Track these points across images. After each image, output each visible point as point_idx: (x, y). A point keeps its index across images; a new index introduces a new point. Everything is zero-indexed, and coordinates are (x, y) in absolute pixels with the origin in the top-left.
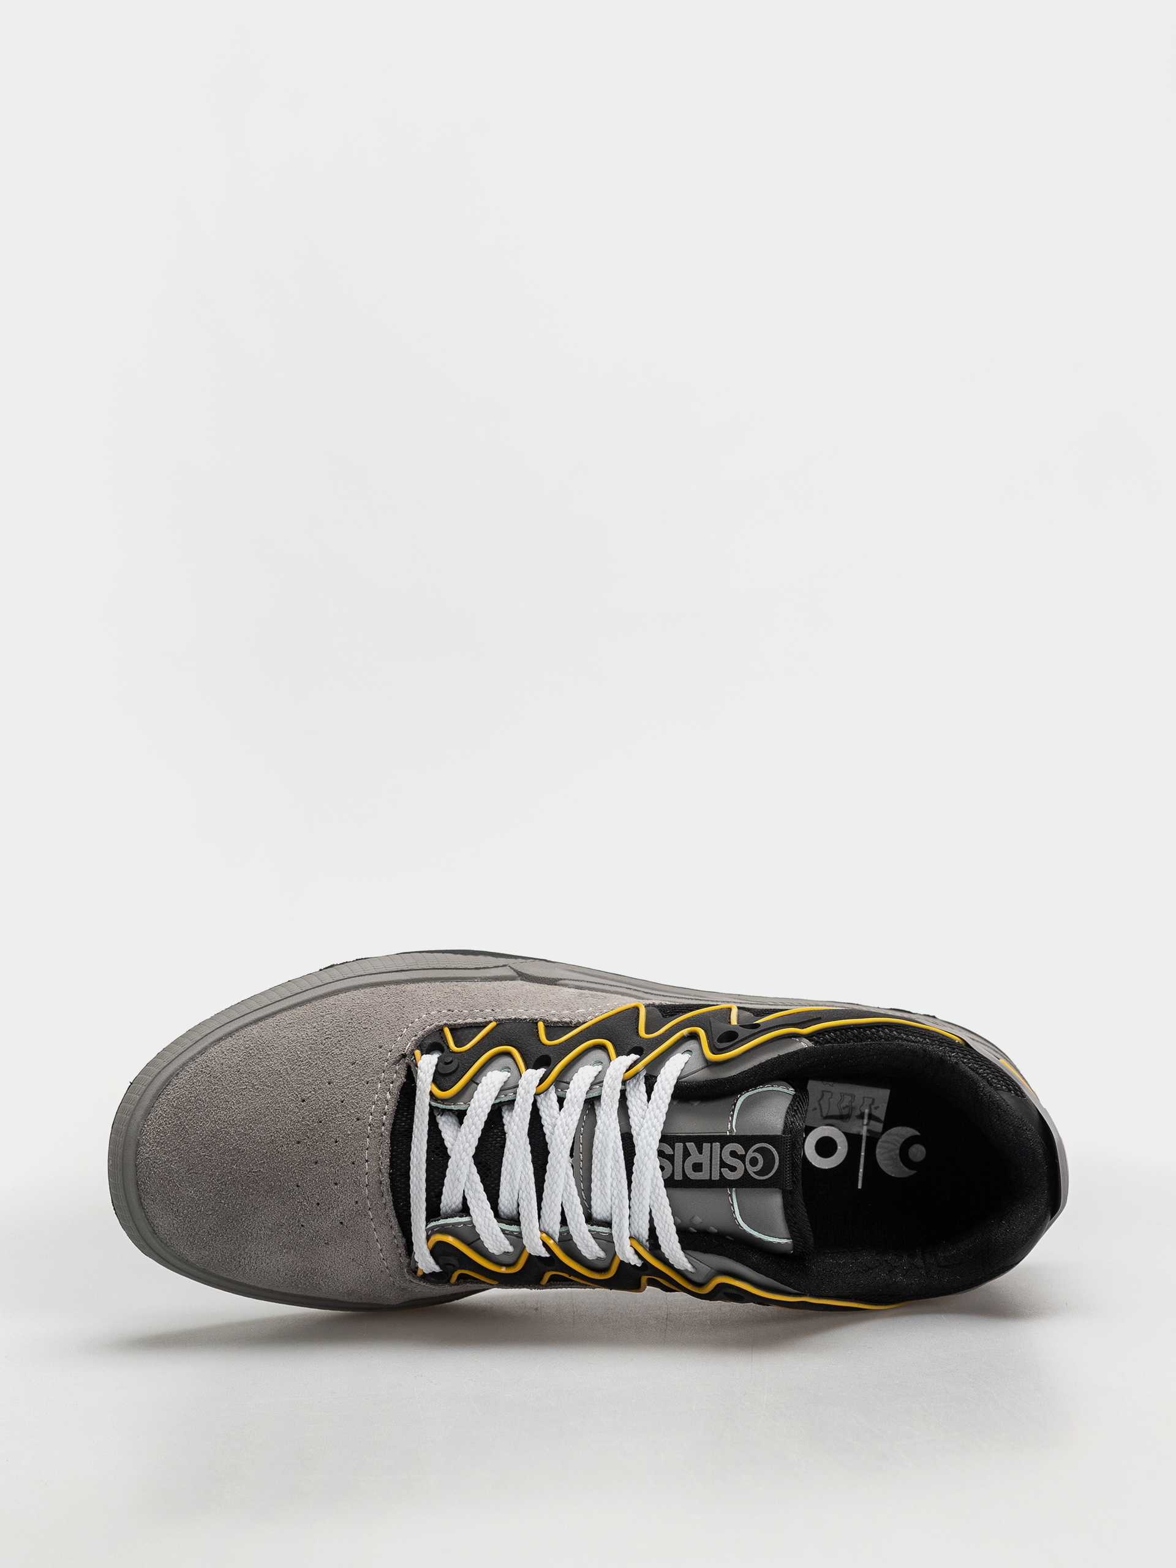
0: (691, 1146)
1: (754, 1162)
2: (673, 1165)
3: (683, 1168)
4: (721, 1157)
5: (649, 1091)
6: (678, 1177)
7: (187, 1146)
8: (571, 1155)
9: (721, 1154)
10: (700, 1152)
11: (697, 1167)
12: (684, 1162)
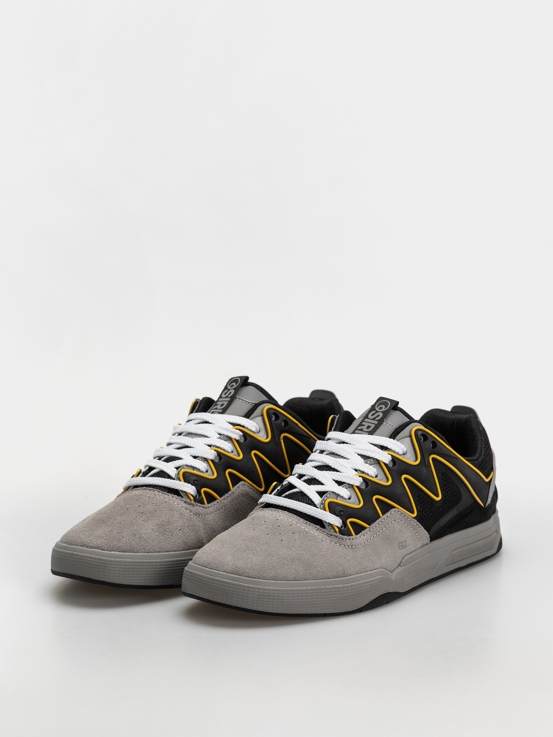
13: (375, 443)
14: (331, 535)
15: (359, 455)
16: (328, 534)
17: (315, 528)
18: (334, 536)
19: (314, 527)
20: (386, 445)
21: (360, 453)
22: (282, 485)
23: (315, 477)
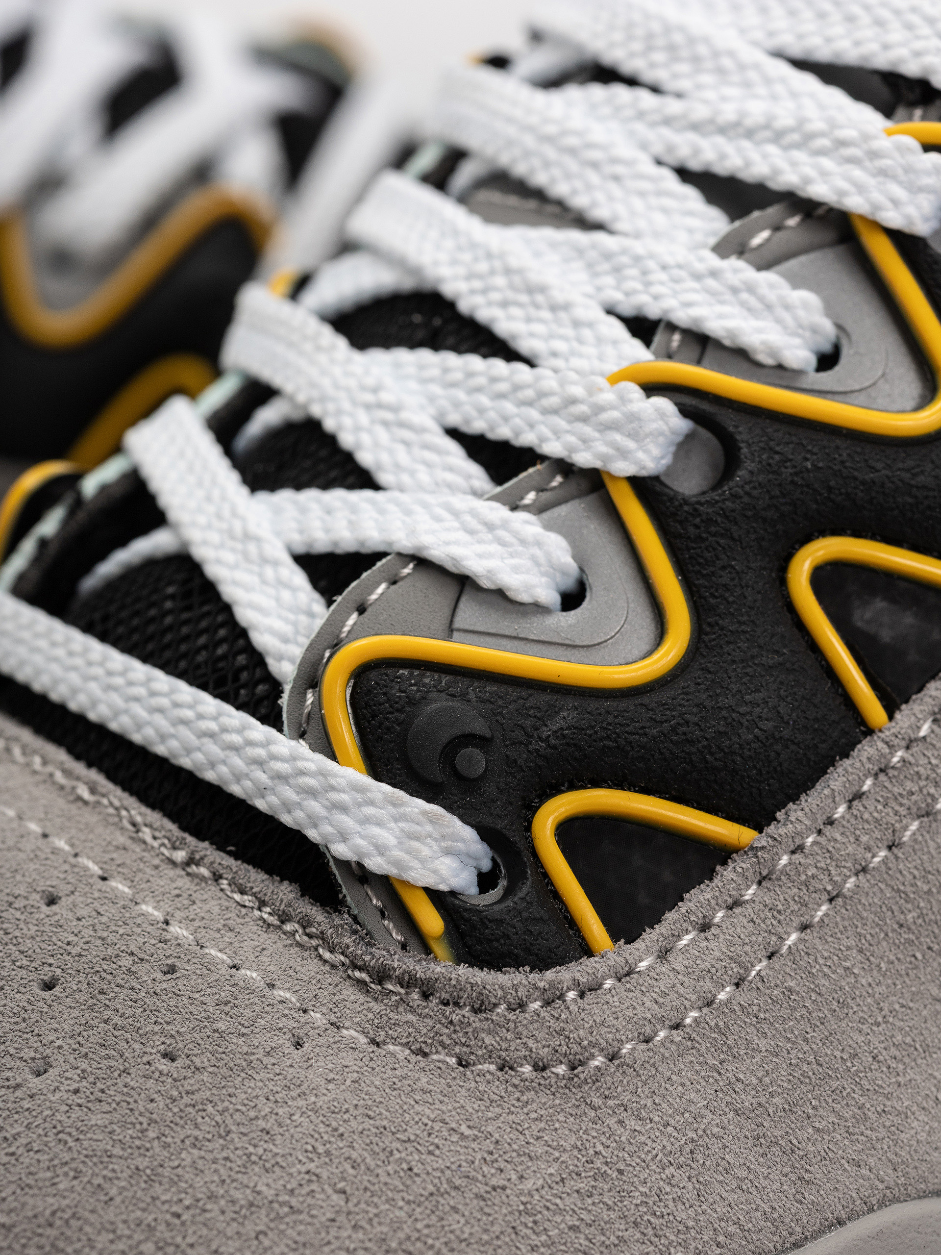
13: (823, 54)
14: (382, 975)
15: (684, 174)
16: (355, 967)
17: (262, 904)
18: (409, 982)
19: (247, 899)
20: (911, 69)
21: (695, 165)
22: (78, 502)
23: (316, 411)
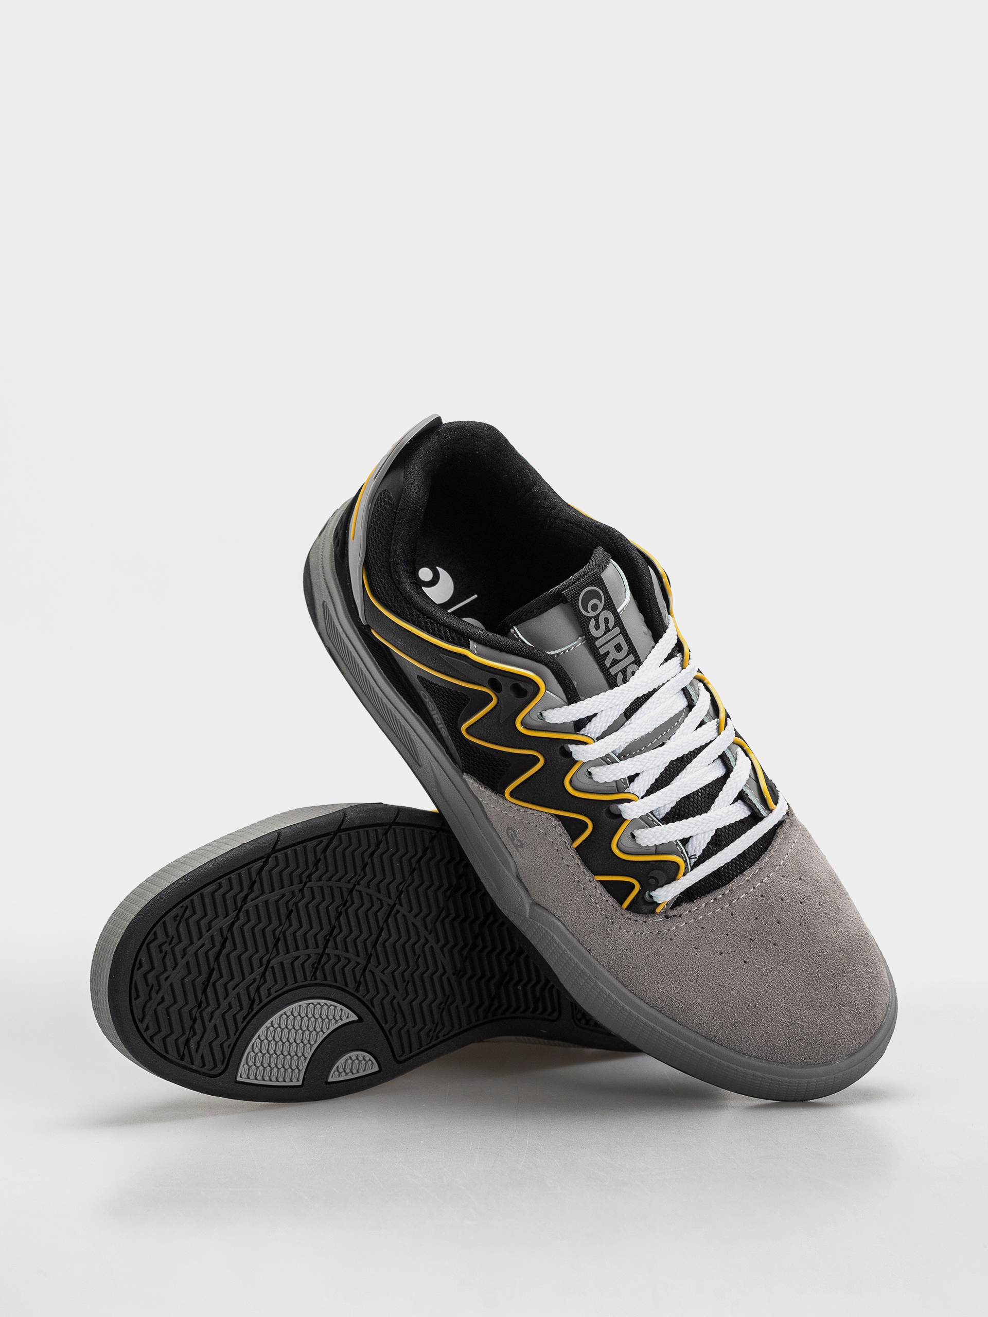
0: (608, 663)
1: (595, 607)
2: (627, 667)
3: (624, 658)
4: (604, 635)
5: (589, 719)
6: (631, 658)
7: (830, 1018)
8: (663, 744)
9: (602, 636)
10: (607, 653)
11: (618, 648)
12: (620, 661)
